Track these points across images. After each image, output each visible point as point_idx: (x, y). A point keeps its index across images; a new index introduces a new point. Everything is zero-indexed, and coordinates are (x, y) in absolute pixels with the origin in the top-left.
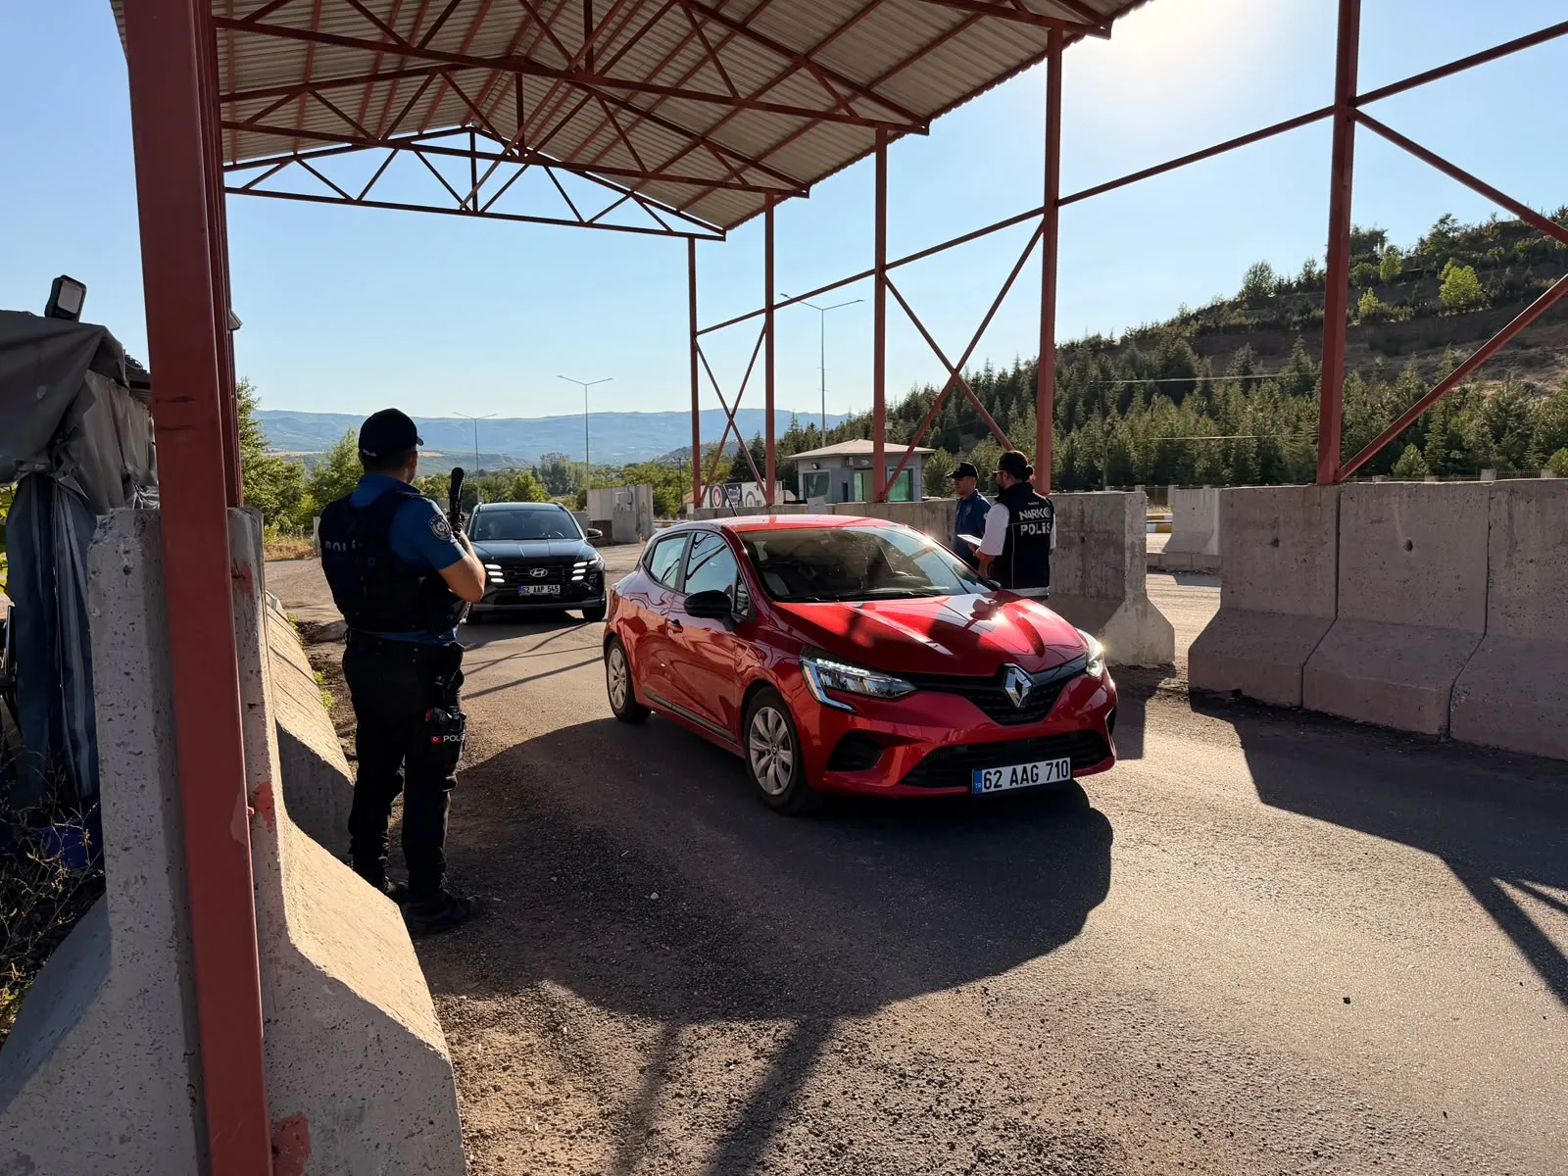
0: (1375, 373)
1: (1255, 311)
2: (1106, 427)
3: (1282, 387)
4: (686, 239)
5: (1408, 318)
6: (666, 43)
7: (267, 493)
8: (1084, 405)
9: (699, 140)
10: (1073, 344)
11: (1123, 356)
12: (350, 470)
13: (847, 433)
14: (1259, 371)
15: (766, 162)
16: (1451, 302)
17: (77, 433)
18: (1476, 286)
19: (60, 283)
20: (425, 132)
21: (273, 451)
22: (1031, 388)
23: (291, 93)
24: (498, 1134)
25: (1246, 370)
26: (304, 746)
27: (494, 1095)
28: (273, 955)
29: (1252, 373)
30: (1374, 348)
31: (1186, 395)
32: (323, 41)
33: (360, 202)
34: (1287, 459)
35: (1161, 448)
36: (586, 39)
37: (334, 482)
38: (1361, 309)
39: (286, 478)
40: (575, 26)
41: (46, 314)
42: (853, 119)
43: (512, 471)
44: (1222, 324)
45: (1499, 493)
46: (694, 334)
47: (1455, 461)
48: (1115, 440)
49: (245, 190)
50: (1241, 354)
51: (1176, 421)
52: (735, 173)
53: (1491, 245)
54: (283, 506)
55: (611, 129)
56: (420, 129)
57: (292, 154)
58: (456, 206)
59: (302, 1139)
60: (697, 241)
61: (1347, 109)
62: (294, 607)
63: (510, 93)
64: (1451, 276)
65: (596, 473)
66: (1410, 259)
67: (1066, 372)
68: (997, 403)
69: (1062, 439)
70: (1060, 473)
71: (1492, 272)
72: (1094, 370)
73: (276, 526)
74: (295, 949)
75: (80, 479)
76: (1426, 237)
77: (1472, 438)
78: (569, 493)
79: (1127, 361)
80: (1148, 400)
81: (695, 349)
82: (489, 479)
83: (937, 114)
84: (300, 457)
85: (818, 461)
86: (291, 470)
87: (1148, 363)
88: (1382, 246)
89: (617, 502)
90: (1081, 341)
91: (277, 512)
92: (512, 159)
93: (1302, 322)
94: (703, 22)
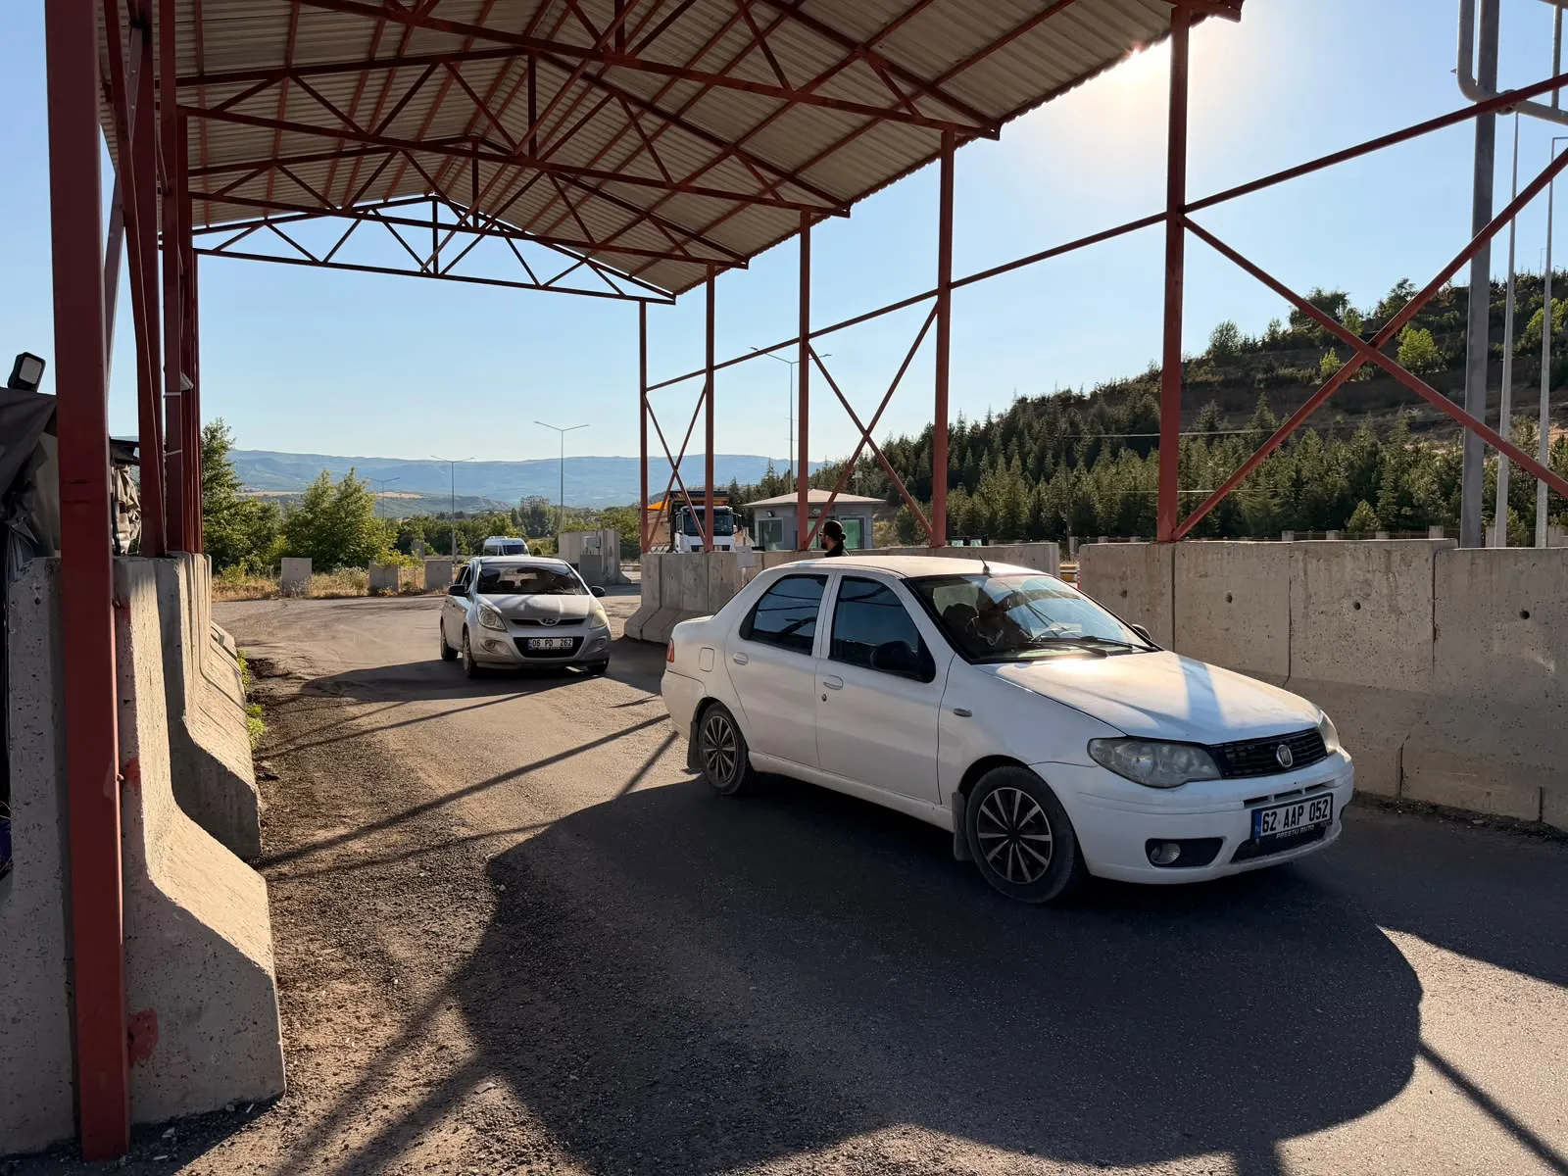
0: (1331, 431)
1: (1222, 369)
2: (1072, 479)
3: (1246, 442)
4: (638, 302)
5: (1368, 378)
6: (610, 130)
7: (237, 534)
8: (1053, 457)
9: (644, 215)
10: (1044, 398)
11: (1093, 411)
12: (324, 511)
13: (822, 480)
14: (1224, 426)
15: (708, 236)
16: (1409, 363)
17: (30, 486)
18: (1432, 348)
19: (22, 359)
20: (390, 200)
21: (251, 491)
22: (1002, 439)
23: (261, 167)
24: (320, 1049)
25: (1212, 427)
26: (213, 758)
27: (325, 1024)
28: (135, 888)
29: (1217, 429)
30: (1335, 406)
31: (1152, 449)
32: (287, 129)
33: (325, 264)
34: (1246, 513)
35: (1125, 501)
36: (530, 127)
37: (308, 523)
38: (1323, 368)
39: (260, 518)
40: (521, 117)
41: (9, 384)
42: (779, 202)
43: (491, 513)
44: (1189, 381)
45: (1297, 552)
46: (644, 390)
47: (1406, 516)
48: (1080, 493)
49: (217, 252)
50: (1208, 410)
51: (1140, 473)
52: (679, 246)
53: (1447, 309)
54: (255, 546)
55: (561, 203)
56: (385, 198)
57: (263, 219)
58: (418, 268)
59: (153, 1030)
60: (648, 304)
61: (1177, 216)
62: (248, 645)
63: (467, 171)
64: (1408, 339)
65: (576, 516)
66: (1369, 320)
67: (1037, 427)
68: (969, 454)
69: (1030, 491)
70: (1026, 523)
71: (1447, 336)
72: (1063, 424)
73: (243, 566)
74: (152, 884)
75: (32, 526)
76: (1385, 301)
77: (1422, 495)
78: (546, 536)
79: (1095, 416)
80: (1115, 454)
81: (644, 405)
82: (468, 522)
83: (857, 198)
84: (277, 497)
85: (772, 508)
86: (265, 510)
87: (1116, 417)
88: (1344, 308)
89: (586, 545)
90: (1052, 395)
91: (249, 552)
92: (468, 229)
93: (1266, 380)
94: (641, 114)
